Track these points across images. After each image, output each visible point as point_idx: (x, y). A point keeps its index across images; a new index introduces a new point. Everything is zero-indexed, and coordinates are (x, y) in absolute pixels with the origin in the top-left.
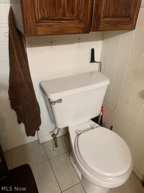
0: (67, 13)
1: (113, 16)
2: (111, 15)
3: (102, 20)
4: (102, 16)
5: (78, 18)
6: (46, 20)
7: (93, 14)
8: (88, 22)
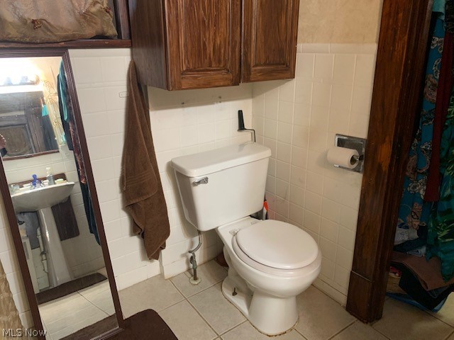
0: (213, 63)
1: (265, 64)
2: (263, 62)
3: (253, 69)
4: (252, 65)
5: (225, 67)
6: (190, 71)
7: (242, 63)
8: (237, 72)
